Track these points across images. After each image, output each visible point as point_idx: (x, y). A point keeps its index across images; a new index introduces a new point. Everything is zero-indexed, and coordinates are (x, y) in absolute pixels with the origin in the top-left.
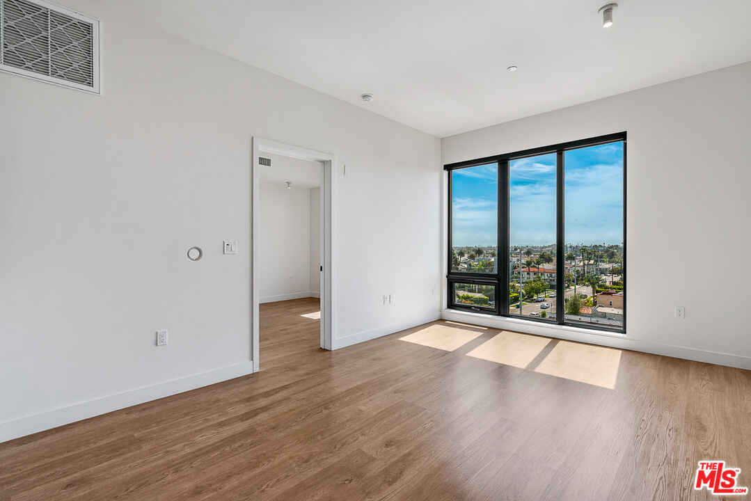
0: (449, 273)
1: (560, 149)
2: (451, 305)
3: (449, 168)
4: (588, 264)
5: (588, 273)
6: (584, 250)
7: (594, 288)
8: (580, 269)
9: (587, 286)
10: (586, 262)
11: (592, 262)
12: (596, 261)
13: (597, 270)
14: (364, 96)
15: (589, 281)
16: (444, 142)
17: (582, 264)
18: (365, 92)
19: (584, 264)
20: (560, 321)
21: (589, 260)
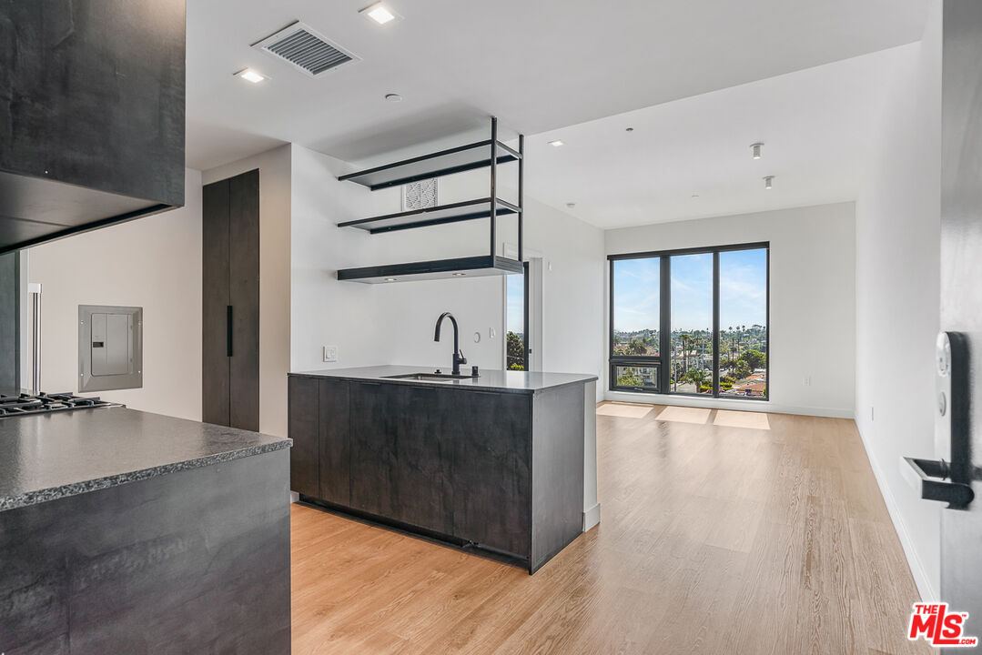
0: (611, 357)
1: (716, 250)
2: (613, 387)
3: (611, 258)
4: (690, 356)
5: (690, 366)
6: (685, 338)
7: (698, 385)
8: (679, 362)
9: (691, 382)
10: (687, 353)
11: (694, 352)
12: (699, 351)
13: (699, 362)
14: (569, 205)
15: (692, 376)
16: (608, 234)
17: (682, 355)
18: (569, 202)
19: (685, 356)
20: (716, 395)
21: (691, 349)
